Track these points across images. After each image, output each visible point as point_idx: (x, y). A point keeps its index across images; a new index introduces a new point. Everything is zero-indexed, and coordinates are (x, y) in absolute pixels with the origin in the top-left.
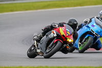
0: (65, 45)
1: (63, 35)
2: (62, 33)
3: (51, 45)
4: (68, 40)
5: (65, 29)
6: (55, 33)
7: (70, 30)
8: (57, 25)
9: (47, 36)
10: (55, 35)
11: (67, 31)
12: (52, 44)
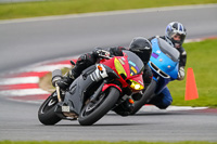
0: (125, 97)
1: (122, 75)
2: (120, 70)
3: (95, 96)
4: (133, 85)
5: (126, 62)
6: (104, 69)
7: (136, 64)
8: (108, 53)
9: (85, 76)
10: (104, 75)
11: (130, 66)
12: (96, 93)
